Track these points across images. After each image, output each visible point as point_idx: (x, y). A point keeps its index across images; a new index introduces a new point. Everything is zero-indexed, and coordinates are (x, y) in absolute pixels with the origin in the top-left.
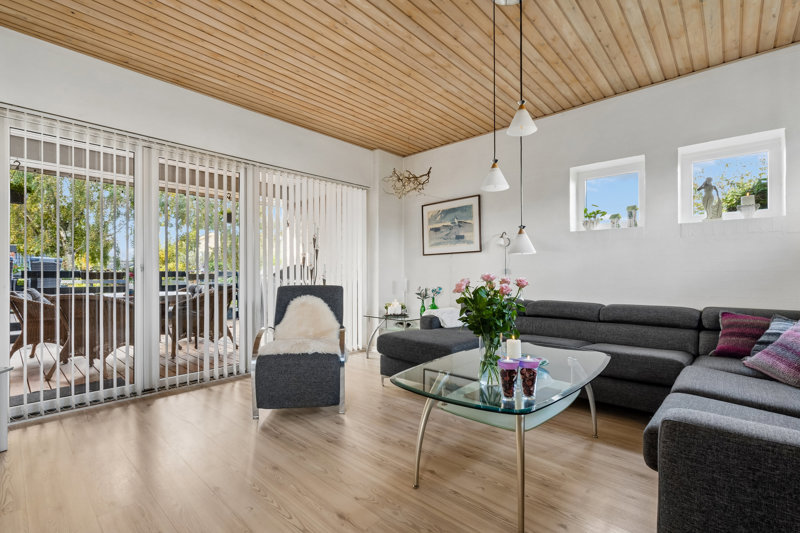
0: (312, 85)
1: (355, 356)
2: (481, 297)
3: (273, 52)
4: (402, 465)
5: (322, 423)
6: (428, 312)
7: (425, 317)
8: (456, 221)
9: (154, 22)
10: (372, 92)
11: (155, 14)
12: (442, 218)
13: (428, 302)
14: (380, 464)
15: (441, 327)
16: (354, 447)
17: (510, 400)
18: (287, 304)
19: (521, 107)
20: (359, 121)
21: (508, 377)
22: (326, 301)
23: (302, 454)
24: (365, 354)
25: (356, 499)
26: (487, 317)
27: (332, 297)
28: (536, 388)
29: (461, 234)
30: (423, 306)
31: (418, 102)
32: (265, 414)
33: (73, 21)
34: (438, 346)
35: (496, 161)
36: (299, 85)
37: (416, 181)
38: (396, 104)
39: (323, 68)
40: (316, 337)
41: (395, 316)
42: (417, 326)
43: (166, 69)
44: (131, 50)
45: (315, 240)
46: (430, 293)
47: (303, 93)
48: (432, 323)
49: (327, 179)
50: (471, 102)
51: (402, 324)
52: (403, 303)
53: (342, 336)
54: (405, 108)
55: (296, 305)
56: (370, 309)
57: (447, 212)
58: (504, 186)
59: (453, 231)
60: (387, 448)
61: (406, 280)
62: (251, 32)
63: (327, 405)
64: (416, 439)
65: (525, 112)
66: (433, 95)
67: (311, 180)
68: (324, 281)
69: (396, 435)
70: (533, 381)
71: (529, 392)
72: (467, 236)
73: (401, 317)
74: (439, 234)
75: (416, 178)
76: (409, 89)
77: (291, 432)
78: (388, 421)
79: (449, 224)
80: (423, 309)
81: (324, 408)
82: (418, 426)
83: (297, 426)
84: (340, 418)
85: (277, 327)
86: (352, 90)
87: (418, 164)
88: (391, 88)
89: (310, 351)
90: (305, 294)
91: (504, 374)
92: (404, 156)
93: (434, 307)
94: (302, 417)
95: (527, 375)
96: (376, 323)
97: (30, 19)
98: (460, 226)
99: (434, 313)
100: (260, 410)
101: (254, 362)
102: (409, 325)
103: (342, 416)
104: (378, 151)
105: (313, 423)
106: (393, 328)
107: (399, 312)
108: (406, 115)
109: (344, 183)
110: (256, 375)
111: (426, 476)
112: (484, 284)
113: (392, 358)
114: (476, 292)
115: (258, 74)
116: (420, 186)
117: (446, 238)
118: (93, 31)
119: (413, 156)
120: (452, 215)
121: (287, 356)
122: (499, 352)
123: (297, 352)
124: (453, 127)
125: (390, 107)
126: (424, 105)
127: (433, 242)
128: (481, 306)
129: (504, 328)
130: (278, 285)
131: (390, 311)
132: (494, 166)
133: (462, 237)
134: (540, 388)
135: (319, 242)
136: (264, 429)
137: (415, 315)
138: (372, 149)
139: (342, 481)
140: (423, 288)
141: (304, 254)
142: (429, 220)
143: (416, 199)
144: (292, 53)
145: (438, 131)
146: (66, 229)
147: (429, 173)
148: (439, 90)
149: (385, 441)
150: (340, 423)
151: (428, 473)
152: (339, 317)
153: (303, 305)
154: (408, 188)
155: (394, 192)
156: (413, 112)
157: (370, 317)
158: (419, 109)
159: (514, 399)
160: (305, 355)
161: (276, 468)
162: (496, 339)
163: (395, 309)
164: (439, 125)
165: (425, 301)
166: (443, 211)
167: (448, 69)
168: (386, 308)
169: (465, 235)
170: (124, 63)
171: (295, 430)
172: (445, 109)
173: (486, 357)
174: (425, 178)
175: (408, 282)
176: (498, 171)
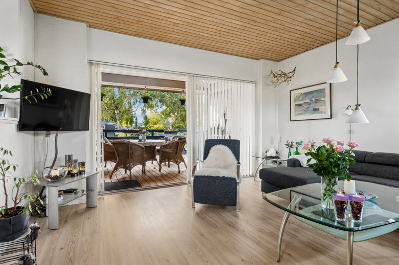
0: (223, 30)
1: (247, 179)
2: (322, 153)
3: (202, 17)
4: (270, 247)
5: (227, 215)
6: (293, 157)
7: (290, 159)
8: (313, 99)
9: (148, 14)
10: (257, 28)
11: (149, 11)
12: (303, 98)
13: (293, 150)
14: (258, 243)
15: (301, 166)
16: (243, 231)
17: (341, 220)
18: (210, 149)
19: (357, 25)
20: (250, 45)
21: (340, 206)
22: (230, 148)
23: (214, 230)
24: (253, 178)
25: (243, 260)
26: (325, 166)
27: (234, 146)
28: (362, 215)
29: (317, 107)
30: (290, 152)
31: (286, 28)
32: (198, 206)
33: (118, 21)
34: (297, 178)
35: (338, 63)
36: (217, 31)
37: (286, 76)
38: (272, 32)
39: (228, 20)
40: (225, 167)
41: (272, 157)
42: (285, 164)
43: (154, 34)
44: (139, 28)
45: (225, 114)
46: (294, 144)
47: (218, 35)
48: (294, 163)
49: (232, 79)
50: (324, 23)
51: (276, 162)
52: (277, 150)
53: (238, 168)
54: (278, 34)
55: (214, 150)
56: (257, 153)
57: (306, 94)
58: (344, 79)
59: (311, 105)
60: (262, 235)
61: (279, 136)
62: (191, 9)
63: (230, 205)
64: (279, 232)
65: (361, 28)
66: (296, 23)
67: (223, 81)
68: (230, 136)
69: (268, 228)
70: (360, 211)
71: (356, 217)
72: (322, 108)
73: (276, 158)
74: (301, 108)
75: (285, 74)
76: (280, 22)
77: (210, 217)
78: (264, 219)
79: (308, 101)
80: (290, 154)
81: (228, 207)
82: (281, 224)
83: (214, 215)
84: (236, 214)
85: (205, 161)
86: (245, 29)
87: (286, 66)
88: (269, 23)
89: (221, 175)
90: (219, 144)
91: (337, 203)
92: (278, 61)
93: (297, 153)
94: (216, 210)
95: (355, 206)
96: (260, 161)
97: (103, 24)
98: (316, 102)
99: (297, 157)
100: (196, 203)
101: (193, 179)
102: (280, 163)
103: (238, 212)
104: (262, 61)
105: (221, 214)
106: (270, 165)
107: (274, 155)
108: (279, 37)
109: (241, 81)
110: (194, 185)
111: (285, 256)
112: (325, 144)
113: (268, 183)
114: (319, 149)
115: (195, 29)
116: (289, 79)
117: (306, 110)
118: (125, 24)
119: (284, 61)
120: (310, 96)
121: (208, 177)
122: (336, 188)
123: (214, 175)
124: (312, 40)
125: (268, 35)
126: (290, 30)
127: (297, 113)
128: (322, 158)
129: (339, 173)
130: (206, 139)
131: (269, 155)
132: (336, 67)
133: (318, 109)
134: (366, 215)
135: (226, 115)
136: (197, 214)
137: (284, 157)
138: (258, 59)
139: (235, 249)
140: (290, 141)
141: (219, 122)
142: (295, 100)
143: (286, 87)
144: (212, 16)
145: (301, 44)
146: (117, 110)
147: (294, 70)
148: (300, 19)
149: (261, 231)
150: (236, 216)
151: (287, 255)
152: (237, 157)
153: (218, 150)
154: (280, 81)
155: (271, 84)
156: (283, 35)
157: (256, 157)
158: (287, 33)
159: (344, 220)
160: (218, 177)
161: (202, 235)
162: (334, 180)
163: (272, 153)
164: (301, 40)
165: (291, 149)
166: (304, 93)
167: (306, 5)
168: (266, 152)
169: (320, 108)
170: (137, 35)
171: (213, 217)
172: (306, 30)
173: (326, 190)
174: (293, 73)
175: (281, 137)
176: (339, 70)
